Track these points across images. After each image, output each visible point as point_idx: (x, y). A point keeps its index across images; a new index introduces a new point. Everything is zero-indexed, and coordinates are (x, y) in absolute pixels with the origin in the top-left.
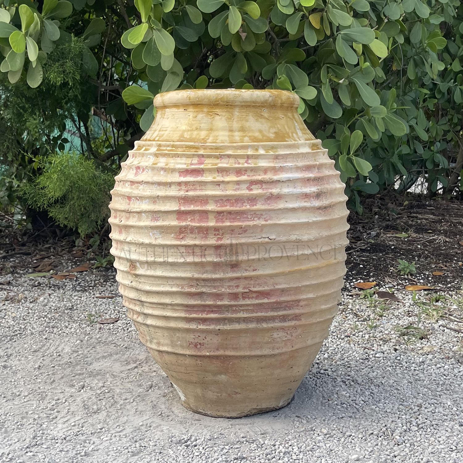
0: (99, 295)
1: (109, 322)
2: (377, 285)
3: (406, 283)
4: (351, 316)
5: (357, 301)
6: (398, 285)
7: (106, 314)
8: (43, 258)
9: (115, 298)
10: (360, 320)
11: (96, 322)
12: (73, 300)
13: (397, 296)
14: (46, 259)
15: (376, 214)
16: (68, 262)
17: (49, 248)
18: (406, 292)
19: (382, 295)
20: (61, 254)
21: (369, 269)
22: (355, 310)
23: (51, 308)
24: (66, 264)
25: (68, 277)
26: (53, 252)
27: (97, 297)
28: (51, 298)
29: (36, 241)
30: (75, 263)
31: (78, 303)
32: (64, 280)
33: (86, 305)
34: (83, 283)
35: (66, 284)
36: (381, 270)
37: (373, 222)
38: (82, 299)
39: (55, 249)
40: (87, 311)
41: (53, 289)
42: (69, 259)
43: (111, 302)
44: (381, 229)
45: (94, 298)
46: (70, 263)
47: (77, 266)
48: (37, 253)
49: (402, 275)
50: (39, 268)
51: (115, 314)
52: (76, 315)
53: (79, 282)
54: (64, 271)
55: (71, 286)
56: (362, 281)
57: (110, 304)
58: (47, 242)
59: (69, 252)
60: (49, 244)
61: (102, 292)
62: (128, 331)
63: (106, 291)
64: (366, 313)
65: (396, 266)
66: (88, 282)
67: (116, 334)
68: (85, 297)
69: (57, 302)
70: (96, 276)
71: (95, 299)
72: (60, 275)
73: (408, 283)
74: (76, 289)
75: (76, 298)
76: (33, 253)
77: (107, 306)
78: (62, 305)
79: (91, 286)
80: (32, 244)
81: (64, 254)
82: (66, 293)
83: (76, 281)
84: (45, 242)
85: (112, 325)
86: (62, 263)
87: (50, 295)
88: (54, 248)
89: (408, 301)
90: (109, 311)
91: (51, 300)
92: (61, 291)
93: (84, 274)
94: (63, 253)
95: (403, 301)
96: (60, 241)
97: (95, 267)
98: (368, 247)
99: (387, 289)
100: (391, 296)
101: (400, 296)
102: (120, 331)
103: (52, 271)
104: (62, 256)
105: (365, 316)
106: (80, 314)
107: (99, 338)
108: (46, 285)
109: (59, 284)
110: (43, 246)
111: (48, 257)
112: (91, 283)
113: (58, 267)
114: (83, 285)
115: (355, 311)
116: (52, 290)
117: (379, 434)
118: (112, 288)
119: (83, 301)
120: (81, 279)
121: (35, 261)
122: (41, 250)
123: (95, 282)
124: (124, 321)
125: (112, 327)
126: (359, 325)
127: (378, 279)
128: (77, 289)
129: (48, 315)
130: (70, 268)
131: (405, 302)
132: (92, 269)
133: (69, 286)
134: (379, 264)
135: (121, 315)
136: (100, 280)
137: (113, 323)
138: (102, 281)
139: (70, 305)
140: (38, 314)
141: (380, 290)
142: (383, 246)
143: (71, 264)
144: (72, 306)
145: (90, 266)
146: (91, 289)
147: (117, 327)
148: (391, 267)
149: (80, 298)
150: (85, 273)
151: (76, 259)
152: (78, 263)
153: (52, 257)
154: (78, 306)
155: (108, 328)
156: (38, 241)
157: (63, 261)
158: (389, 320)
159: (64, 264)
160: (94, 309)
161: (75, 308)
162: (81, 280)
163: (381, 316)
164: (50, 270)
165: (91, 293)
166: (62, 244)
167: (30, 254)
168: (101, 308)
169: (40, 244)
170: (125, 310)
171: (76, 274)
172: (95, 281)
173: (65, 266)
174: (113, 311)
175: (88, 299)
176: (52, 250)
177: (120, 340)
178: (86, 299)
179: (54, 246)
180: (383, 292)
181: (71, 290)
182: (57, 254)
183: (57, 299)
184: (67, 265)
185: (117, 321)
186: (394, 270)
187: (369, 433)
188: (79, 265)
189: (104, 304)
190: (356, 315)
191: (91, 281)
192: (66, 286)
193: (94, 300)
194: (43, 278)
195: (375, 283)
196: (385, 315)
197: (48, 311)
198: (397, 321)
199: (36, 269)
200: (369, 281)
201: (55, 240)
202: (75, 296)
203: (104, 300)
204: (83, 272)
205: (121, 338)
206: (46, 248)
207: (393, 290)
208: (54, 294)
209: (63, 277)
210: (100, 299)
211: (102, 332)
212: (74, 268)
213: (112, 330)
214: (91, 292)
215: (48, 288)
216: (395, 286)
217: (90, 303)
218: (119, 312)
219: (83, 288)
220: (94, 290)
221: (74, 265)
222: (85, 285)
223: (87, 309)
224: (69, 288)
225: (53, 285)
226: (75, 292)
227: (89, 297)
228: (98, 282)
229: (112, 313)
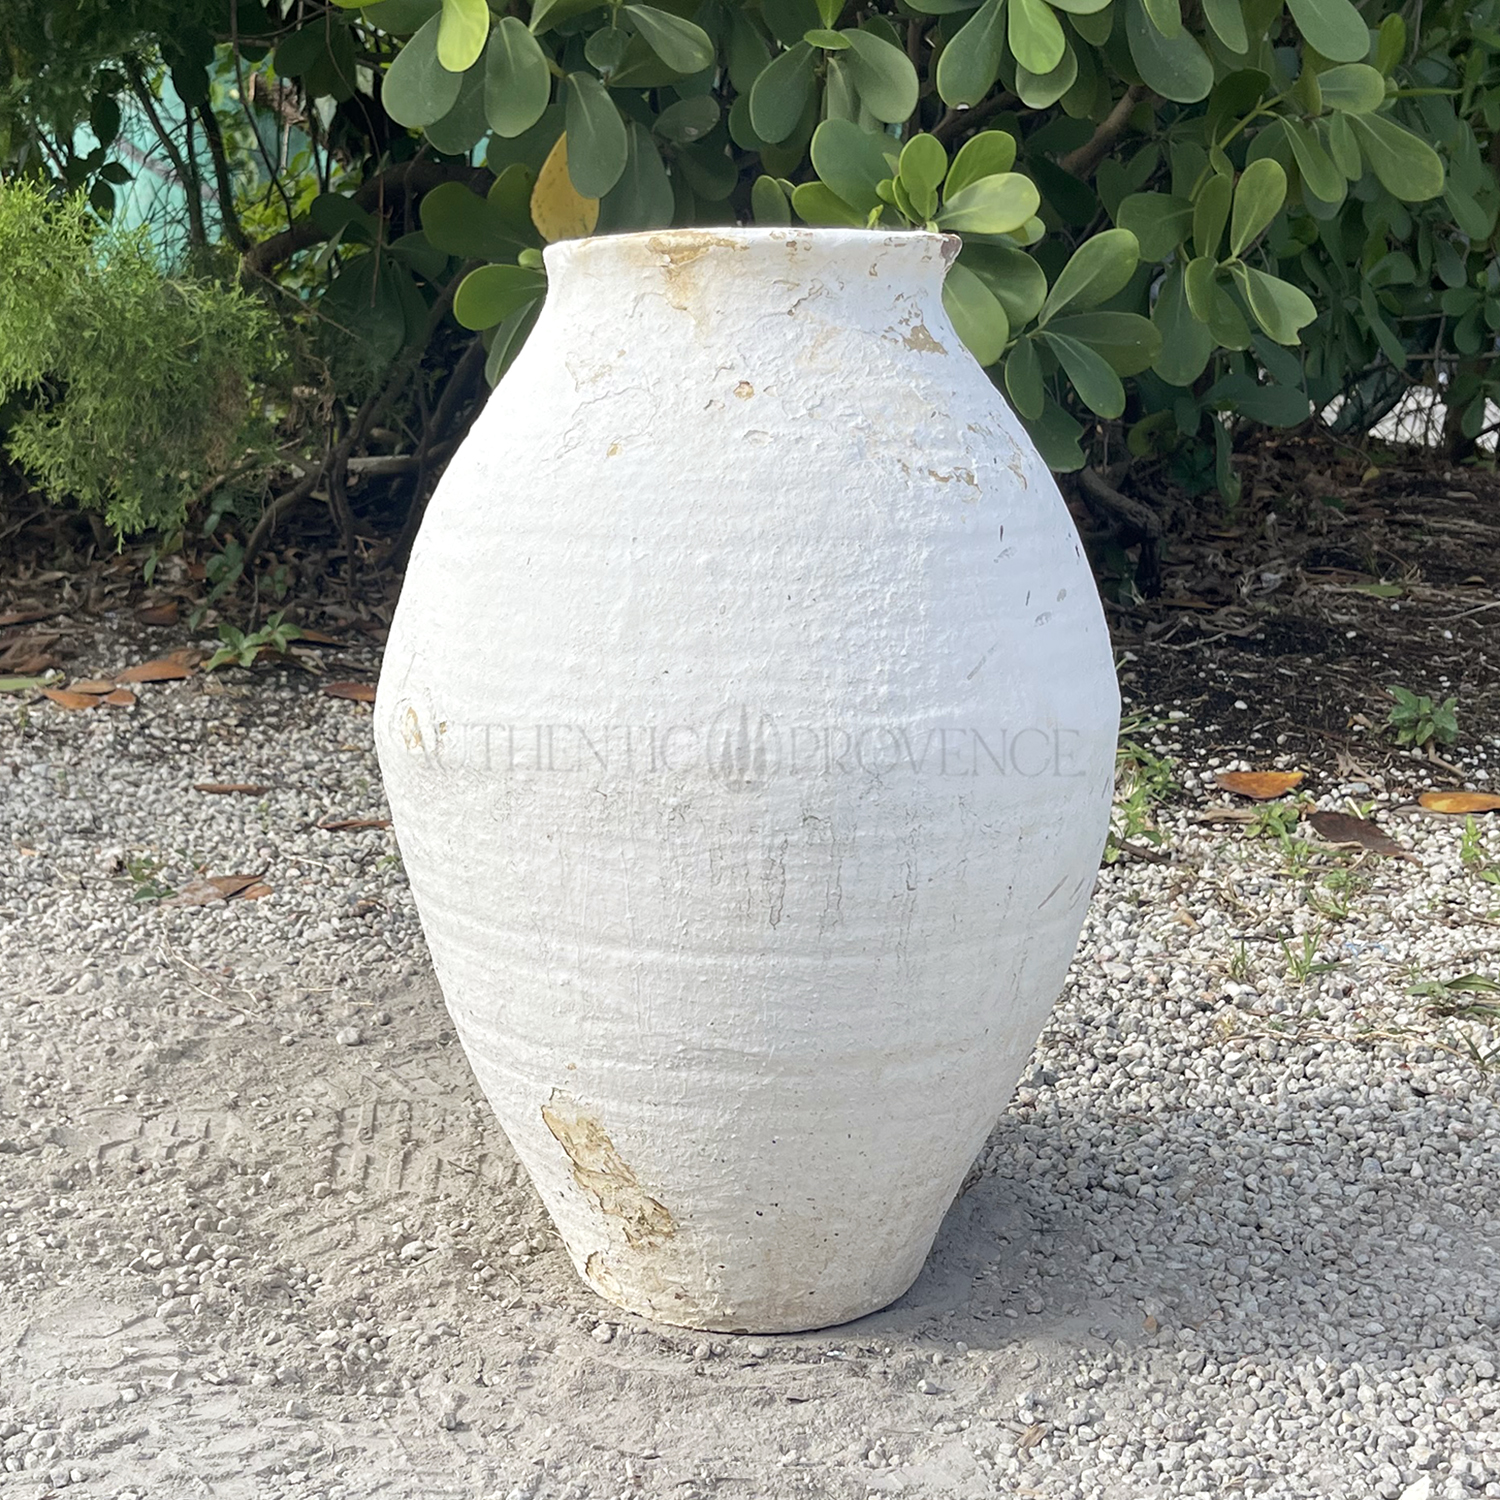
0: (210, 781)
2: (1307, 784)
4: (1212, 912)
5: (1233, 847)
8: (27, 623)
9: (269, 795)
10: (1250, 932)
12: (106, 798)
14: (38, 626)
15: (1266, 508)
16: (116, 642)
17: (58, 584)
20: (97, 609)
21: (1270, 719)
23: (7, 824)
24: (110, 647)
25: (105, 698)
26: (70, 601)
27: (198, 789)
28: (20, 782)
30: (143, 648)
32: (89, 711)
33: (149, 819)
34: (159, 727)
35: (93, 725)
37: (1263, 538)
38: (141, 792)
39: (78, 590)
40: (149, 843)
41: (39, 744)
42: (123, 631)
43: (253, 808)
44: (1293, 564)
45: (186, 790)
46: (125, 644)
47: (149, 659)
48: (8, 603)
50: (7, 659)
53: (143, 721)
54: (98, 676)
55: (110, 737)
56: (1245, 766)
57: (248, 819)
58: (54, 560)
59: (129, 603)
60: (59, 570)
61: (224, 766)
63: (239, 764)
64: (1274, 904)
66: (177, 723)
68: (153, 787)
69: (37, 801)
70: (211, 702)
71: (192, 794)
72: (77, 689)
74: (126, 747)
75: (117, 786)
77: (235, 826)
78: (53, 816)
79: (187, 741)
81: (108, 610)
82: (85, 764)
83: (133, 717)
84: (45, 563)
85: (229, 912)
86: (93, 645)
87: (16, 769)
88: (76, 587)
90: (237, 846)
91: (18, 790)
92: (68, 754)
93: (168, 692)
94: (105, 604)
96: (103, 560)
98: (1260, 630)
103: (50, 673)
104: (101, 619)
105: (1271, 918)
108: (16, 728)
109: (64, 728)
110: (35, 575)
111: (47, 619)
112: (189, 729)
113: (75, 657)
114: (157, 733)
115: (1226, 895)
116: (33, 747)
118: (266, 752)
119: (143, 799)
120: (154, 709)
122: (25, 592)
123: (204, 726)
127: (1309, 758)
128: (132, 747)
130: (120, 664)
132: (203, 671)
133: (104, 731)
136: (225, 715)
138: (234, 722)
139: (89, 814)
141: (1320, 803)
143: (125, 650)
144: (95, 819)
145: (198, 659)
146: (184, 753)
149: (131, 790)
150: (175, 685)
151: (150, 630)
152: (154, 648)
153: (61, 618)
154: (120, 821)
156: (21, 556)
157: (99, 637)
158: (1371, 940)
159: (102, 648)
160: (181, 838)
161: (105, 828)
162: (151, 715)
163: (1336, 920)
164: (45, 670)
165: (180, 769)
166: (106, 573)
168: (206, 835)
169: (27, 568)
170: (302, 849)
171: (138, 688)
172: (205, 720)
173: (100, 657)
174: (254, 851)
175: (163, 795)
176: (67, 591)
178: (157, 792)
179: (74, 577)
181: (106, 753)
182: (84, 609)
183: (41, 790)
184: (114, 653)
188: (155, 654)
189: (222, 819)
190: (1232, 909)
191: (193, 719)
192: (91, 734)
193: (185, 800)
194: (10, 700)
195: (1297, 774)
201: (85, 555)
202: (115, 778)
203: (227, 800)
204: (165, 681)
206: (46, 583)
208: (35, 769)
209: (86, 699)
210: (210, 798)
212: (134, 665)
213: (234, 934)
214: (183, 763)
215: (18, 740)
217: (168, 811)
218: (276, 855)
219: (154, 746)
220: (196, 755)
221: (136, 653)
222: (167, 733)
223: (152, 837)
224: (99, 746)
225: (43, 728)
226: (119, 760)
227: (169, 784)
228: (216, 723)
229: (249, 856)
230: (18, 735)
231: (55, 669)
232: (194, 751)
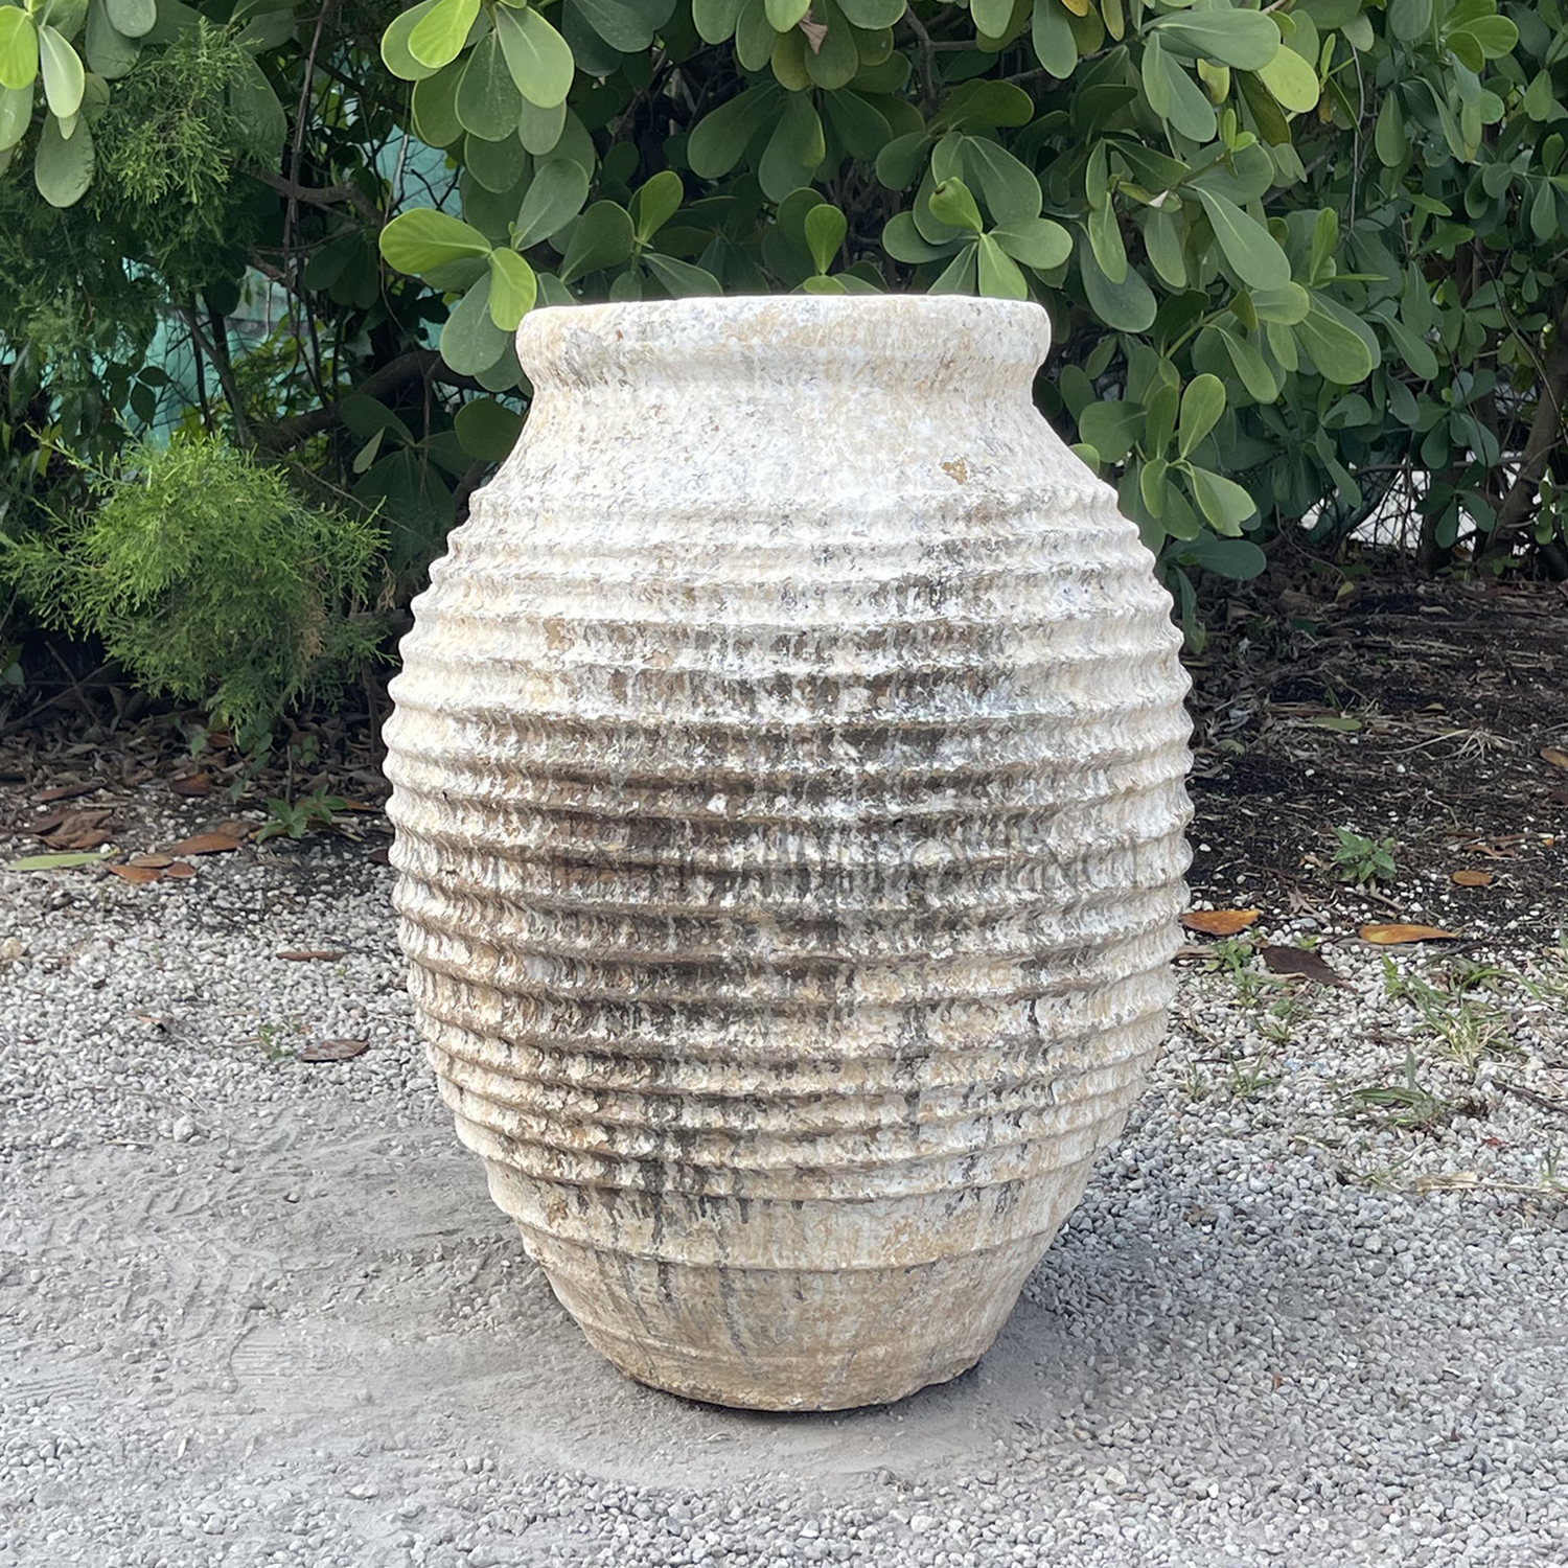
0: (287, 949)
1: (334, 1053)
2: (1261, 921)
3: (1362, 912)
4: (1177, 1039)
5: (1196, 981)
6: (1333, 921)
7: (318, 1019)
8: (71, 797)
9: (343, 960)
10: (1208, 1055)
11: (288, 1054)
12: (199, 968)
13: (1331, 964)
14: (80, 799)
15: (1241, 632)
16: (160, 814)
17: (88, 756)
18: (1362, 947)
19: (1281, 959)
20: (131, 780)
21: (1230, 860)
22: (1191, 1018)
24: (156, 819)
25: (166, 871)
26: (104, 773)
27: (280, 957)
28: (118, 956)
29: (36, 728)
30: (190, 822)
31: (216, 976)
32: (154, 884)
33: (243, 986)
34: (224, 899)
35: (163, 899)
36: (1272, 862)
37: (1235, 667)
38: (229, 961)
39: (108, 761)
40: (248, 1008)
41: (119, 918)
42: (162, 803)
43: (332, 973)
44: (1262, 696)
45: (269, 958)
46: (170, 817)
47: (197, 831)
48: (47, 777)
49: (1347, 884)
50: (60, 836)
51: (351, 1022)
52: (214, 1024)
53: (210, 893)
54: (152, 850)
55: (184, 910)
56: (1208, 906)
57: (330, 983)
58: (80, 731)
59: (162, 773)
60: (87, 742)
61: (296, 934)
62: (407, 1090)
63: (309, 932)
64: (1228, 1030)
65: (1323, 846)
66: (240, 893)
67: (363, 1100)
68: (239, 956)
69: (140, 973)
70: (266, 871)
71: (275, 962)
72: (136, 863)
73: (1368, 915)
74: (199, 920)
75: (206, 957)
76: (33, 777)
77: (320, 990)
78: (159, 986)
79: (254, 911)
80: (23, 740)
81: (142, 782)
82: (169, 937)
83: (198, 888)
84: (71, 735)
85: (346, 1067)
86: (139, 818)
87: (111, 944)
88: (106, 759)
89: (1373, 984)
90: (327, 1008)
91: (119, 963)
92: (151, 928)
93: (223, 863)
94: (139, 776)
95: (1353, 983)
96: (127, 730)
97: (261, 834)
98: (1225, 771)
99: (1298, 934)
100: (1313, 964)
101: (1340, 962)
102: (375, 1090)
103: (105, 847)
104: (138, 791)
105: (1227, 1044)
106: (229, 1020)
107: (307, 1115)
108: (94, 903)
109: (137, 901)
110: (65, 748)
111: (88, 793)
112: (252, 899)
113: (125, 831)
114: (224, 904)
115: (1188, 1023)
116: (115, 922)
117: (1298, 1492)
118: (330, 919)
119: (232, 968)
120: (215, 881)
121: (42, 808)
122: (60, 766)
123: (265, 897)
124: (389, 1052)
125: (347, 1076)
126: (1208, 1074)
127: (1265, 896)
128: (205, 919)
129: (114, 1022)
130: (171, 838)
131: (1361, 988)
132: (253, 842)
133: (176, 908)
134: (1265, 841)
135: (371, 1025)
136: (282, 884)
137: (350, 1059)
138: (293, 891)
139: (190, 985)
140: (76, 1017)
141: (1273, 938)
142: (1276, 766)
143: (172, 822)
144: (196, 988)
145: (245, 831)
146: (254, 923)
147: (366, 1075)
148: (1307, 851)
149: (221, 960)
150: (228, 856)
151: (190, 800)
152: (199, 820)
153: (101, 791)
154: (219, 988)
155: (333, 1077)
156: (46, 729)
157: (142, 810)
158: (1308, 1058)
159: (148, 820)
160: (276, 1003)
161: (206, 996)
162: (214, 887)
163: (1281, 1042)
164: (100, 845)
165: (255, 938)
166: (132, 744)
167: (21, 780)
168: (298, 998)
169: (54, 740)
170: (386, 1009)
171: (194, 860)
172: (265, 890)
173: (150, 831)
174: (343, 1012)
175: (250, 963)
176: (98, 764)
177: (382, 1124)
178: (243, 961)
179: (103, 749)
180: (1284, 947)
181: (184, 924)
182: (120, 782)
183: (140, 963)
184: (161, 826)
185: (361, 1053)
186: (1319, 863)
187: (1265, 1489)
188: (201, 826)
189: (307, 984)
190: (1194, 1036)
191: (252, 889)
192: (164, 907)
193: (270, 967)
194: (77, 876)
195: (1253, 912)
196: (1294, 1037)
197: (112, 1008)
198: (1337, 1061)
199: (50, 839)
200: (1232, 906)
201: (109, 726)
202: (201, 949)
203: (307, 967)
204: (218, 853)
205: (382, 1119)
206: (75, 756)
207: (1320, 940)
208: (128, 943)
209: (149, 873)
210: (293, 964)
211: (314, 1092)
212: (184, 838)
213: (348, 1085)
214: (257, 932)
215: (99, 915)
216: (1324, 927)
217: (258, 978)
218: (364, 1016)
219: (224, 917)
220: (266, 924)
221: (183, 825)
222: (233, 904)
223: (249, 1002)
224: (175, 919)
225: (117, 903)
226: (198, 932)
227: (252, 953)
228: (276, 892)
229: (340, 1016)
230: (97, 911)
231: (110, 843)
232: (262, 920)
